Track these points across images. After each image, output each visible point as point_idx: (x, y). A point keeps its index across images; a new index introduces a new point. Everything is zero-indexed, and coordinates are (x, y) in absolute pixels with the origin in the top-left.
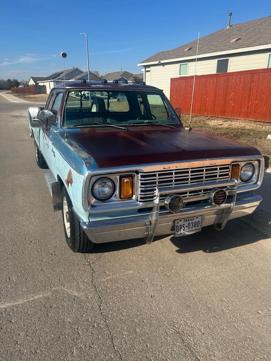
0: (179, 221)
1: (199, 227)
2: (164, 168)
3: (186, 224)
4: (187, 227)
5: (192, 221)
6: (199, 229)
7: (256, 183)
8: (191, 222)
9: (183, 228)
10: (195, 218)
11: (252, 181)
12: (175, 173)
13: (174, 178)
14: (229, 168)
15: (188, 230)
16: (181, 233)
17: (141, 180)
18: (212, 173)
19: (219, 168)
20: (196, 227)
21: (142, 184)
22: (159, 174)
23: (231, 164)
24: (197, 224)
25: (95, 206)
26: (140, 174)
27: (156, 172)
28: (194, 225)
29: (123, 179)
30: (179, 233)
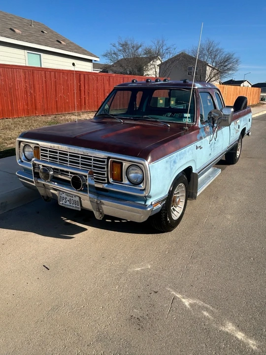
0: (62, 193)
2: (51, 147)
3: (68, 198)
4: (68, 201)
6: (79, 208)
7: (144, 190)
8: (72, 198)
9: (65, 200)
10: (74, 197)
12: (59, 153)
14: (104, 162)
15: (69, 204)
16: (63, 204)
17: (41, 152)
18: (87, 162)
19: (94, 159)
20: (77, 206)
21: (41, 155)
22: (49, 150)
23: (108, 159)
24: (76, 203)
25: (23, 162)
26: (40, 147)
27: (47, 148)
28: (74, 202)
29: (34, 148)
30: (62, 202)
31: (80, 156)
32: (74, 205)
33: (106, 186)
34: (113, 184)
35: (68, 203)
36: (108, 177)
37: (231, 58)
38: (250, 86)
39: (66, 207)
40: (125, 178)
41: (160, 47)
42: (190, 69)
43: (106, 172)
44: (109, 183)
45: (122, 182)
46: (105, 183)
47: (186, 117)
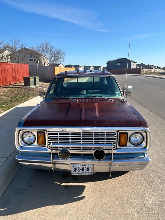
0: (75, 165)
1: (92, 172)
2: (62, 130)
3: (81, 167)
4: (81, 170)
6: (91, 173)
7: (145, 148)
8: (84, 167)
9: (78, 170)
10: (87, 165)
12: (71, 134)
13: (70, 138)
14: (115, 134)
15: (82, 172)
16: (76, 173)
17: (48, 136)
18: (100, 137)
19: (106, 134)
20: (89, 171)
21: (49, 138)
22: (59, 133)
23: (117, 132)
24: (89, 169)
25: (23, 147)
26: (48, 132)
27: (57, 132)
28: (87, 169)
29: (38, 134)
30: (75, 172)
31: (93, 133)
32: (87, 172)
33: (117, 151)
34: (120, 149)
35: (81, 171)
36: (117, 145)
37: (60, 52)
38: (64, 67)
39: (79, 175)
40: (128, 143)
41: (17, 44)
42: (31, 57)
43: (116, 141)
44: (117, 148)
45: (127, 146)
46: (115, 149)
47: (117, 94)
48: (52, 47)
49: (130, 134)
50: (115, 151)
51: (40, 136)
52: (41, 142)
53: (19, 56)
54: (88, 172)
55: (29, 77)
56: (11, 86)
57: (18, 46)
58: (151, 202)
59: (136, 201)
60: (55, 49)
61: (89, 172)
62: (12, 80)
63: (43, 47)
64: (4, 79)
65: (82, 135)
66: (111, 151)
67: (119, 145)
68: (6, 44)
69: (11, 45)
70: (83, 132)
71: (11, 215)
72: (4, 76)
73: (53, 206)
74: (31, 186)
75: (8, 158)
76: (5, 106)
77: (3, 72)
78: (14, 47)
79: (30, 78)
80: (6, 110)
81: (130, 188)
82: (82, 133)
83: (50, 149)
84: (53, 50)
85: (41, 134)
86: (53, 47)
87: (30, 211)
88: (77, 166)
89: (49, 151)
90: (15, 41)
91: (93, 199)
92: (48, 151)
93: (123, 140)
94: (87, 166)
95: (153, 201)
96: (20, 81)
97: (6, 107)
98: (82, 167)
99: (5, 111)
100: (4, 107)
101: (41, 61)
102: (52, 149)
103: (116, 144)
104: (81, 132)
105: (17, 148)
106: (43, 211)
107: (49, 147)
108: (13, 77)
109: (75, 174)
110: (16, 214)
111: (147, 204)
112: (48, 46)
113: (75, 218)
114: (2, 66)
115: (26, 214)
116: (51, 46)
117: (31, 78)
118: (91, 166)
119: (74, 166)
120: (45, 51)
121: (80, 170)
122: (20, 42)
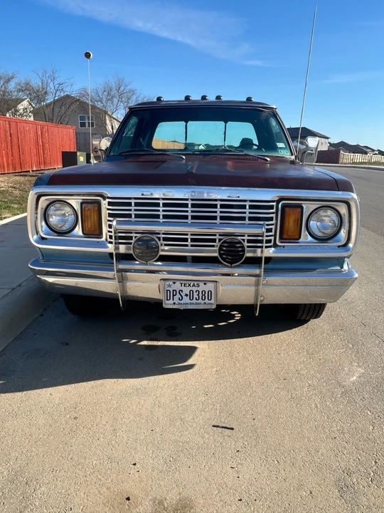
0: (171, 283)
1: (212, 301)
2: (143, 195)
3: (186, 290)
4: (187, 295)
5: (197, 289)
6: (211, 304)
7: (345, 245)
8: (194, 289)
9: (178, 296)
10: (201, 284)
11: (338, 241)
12: (163, 204)
13: (161, 213)
14: (272, 207)
15: (189, 301)
16: (174, 303)
17: (108, 209)
18: (235, 212)
19: (250, 206)
20: (207, 301)
21: (110, 215)
22: (135, 203)
23: (278, 202)
24: (206, 295)
25: (46, 239)
26: (108, 200)
27: (130, 198)
28: (201, 295)
29: (84, 205)
30: (171, 302)
31: (219, 203)
32: (200, 301)
33: (274, 252)
34: (284, 247)
35: (186, 300)
36: (275, 236)
39: (182, 307)
40: (304, 232)
41: (49, 81)
42: (82, 118)
43: (274, 225)
44: (275, 245)
45: (300, 240)
46: (270, 247)
47: (281, 148)
48: (130, 91)
49: (308, 208)
50: (270, 252)
51: (89, 209)
52: (91, 227)
53: (53, 109)
54: (203, 302)
55: (76, 153)
56: (31, 173)
57: (51, 85)
58: (355, 378)
59: (318, 376)
60: (137, 95)
61: (205, 303)
62: (35, 160)
63: (111, 90)
64: (16, 155)
65: (190, 206)
66: (259, 250)
67: (281, 238)
68: (23, 81)
69: (36, 83)
70: (192, 200)
71: (12, 394)
72: (16, 147)
73: (115, 380)
74: (67, 344)
75: (13, 289)
76: (16, 206)
77: (15, 140)
78: (43, 89)
79: (78, 154)
80: (18, 214)
81: (305, 354)
82: (190, 203)
83: (111, 243)
84: (134, 98)
85: (90, 206)
86: (133, 92)
87: (59, 387)
88: (177, 286)
89: (111, 248)
90: (45, 72)
91: (215, 369)
92: (107, 247)
93: (291, 223)
94: (202, 287)
95: (360, 377)
96: (54, 165)
97: (17, 209)
98: (190, 288)
99: (15, 215)
100: (13, 208)
101: (106, 124)
102: (116, 243)
103: (272, 233)
104: (187, 200)
105: (33, 239)
106: (92, 387)
107: (109, 240)
108: (38, 153)
109: (171, 307)
110: (25, 392)
111: (346, 382)
112: (122, 89)
113: (168, 402)
114: (13, 125)
115: (50, 392)
116: (129, 87)
117: (80, 155)
118: (210, 287)
119: (169, 286)
120: (115, 100)
121: (184, 297)
122: (56, 76)
